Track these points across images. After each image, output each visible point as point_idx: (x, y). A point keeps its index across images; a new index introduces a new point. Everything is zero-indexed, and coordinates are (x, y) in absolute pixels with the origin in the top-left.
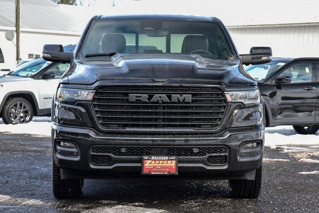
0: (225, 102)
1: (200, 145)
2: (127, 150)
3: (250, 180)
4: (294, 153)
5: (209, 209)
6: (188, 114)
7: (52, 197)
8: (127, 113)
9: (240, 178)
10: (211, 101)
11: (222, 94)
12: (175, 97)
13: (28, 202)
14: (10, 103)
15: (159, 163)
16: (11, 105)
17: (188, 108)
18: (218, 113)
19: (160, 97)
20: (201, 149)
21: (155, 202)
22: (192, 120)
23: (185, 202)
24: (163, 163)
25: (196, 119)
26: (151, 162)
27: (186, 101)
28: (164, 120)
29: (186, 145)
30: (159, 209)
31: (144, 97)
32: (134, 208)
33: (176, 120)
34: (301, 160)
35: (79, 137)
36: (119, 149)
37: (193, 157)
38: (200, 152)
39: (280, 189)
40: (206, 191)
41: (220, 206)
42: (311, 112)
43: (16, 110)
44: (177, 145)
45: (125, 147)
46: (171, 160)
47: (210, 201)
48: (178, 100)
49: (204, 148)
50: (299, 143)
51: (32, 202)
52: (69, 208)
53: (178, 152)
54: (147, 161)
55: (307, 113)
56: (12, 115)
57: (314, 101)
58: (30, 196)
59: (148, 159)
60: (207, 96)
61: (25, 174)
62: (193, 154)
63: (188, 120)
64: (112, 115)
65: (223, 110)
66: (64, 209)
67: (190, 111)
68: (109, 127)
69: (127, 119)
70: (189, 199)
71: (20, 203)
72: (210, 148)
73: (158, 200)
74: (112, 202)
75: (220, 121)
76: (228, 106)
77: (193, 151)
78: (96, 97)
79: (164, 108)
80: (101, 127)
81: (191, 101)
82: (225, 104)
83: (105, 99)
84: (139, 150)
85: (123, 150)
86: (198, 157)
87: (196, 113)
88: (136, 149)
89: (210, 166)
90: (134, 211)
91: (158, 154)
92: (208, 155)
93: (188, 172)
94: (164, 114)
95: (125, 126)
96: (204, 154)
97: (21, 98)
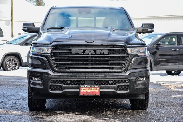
0: (127, 54)
1: (113, 79)
2: (71, 82)
3: (142, 99)
4: (167, 85)
5: (118, 116)
6: (106, 61)
7: (28, 110)
8: (71, 60)
9: (136, 98)
10: (119, 53)
11: (125, 49)
12: (98, 51)
13: (13, 113)
14: (7, 59)
15: (89, 89)
16: (7, 60)
17: (106, 57)
18: (123, 60)
19: (90, 51)
20: (113, 81)
21: (87, 112)
22: (108, 64)
23: (104, 112)
24: (91, 89)
25: (111, 64)
26: (85, 89)
27: (105, 53)
28: (92, 64)
29: (104, 79)
30: (89, 116)
31: (81, 51)
32: (75, 115)
33: (99, 64)
34: (171, 89)
35: (43, 75)
36: (66, 81)
37: (109, 86)
38: (113, 83)
39: (160, 105)
40: (117, 106)
41: (125, 114)
42: (176, 63)
43: (10, 63)
44: (100, 79)
45: (69, 80)
46: (96, 87)
47: (119, 112)
48: (100, 53)
49: (115, 80)
50: (169, 81)
51: (16, 112)
52: (37, 116)
53: (100, 83)
54: (82, 88)
55: (174, 63)
56: (8, 66)
57: (178, 57)
58: (15, 109)
59: (83, 87)
60: (117, 50)
61: (13, 97)
62: (109, 84)
63: (106, 64)
64: (62, 62)
65: (126, 59)
66: (35, 116)
67: (107, 59)
68: (60, 69)
69: (71, 64)
70: (107, 110)
71: (9, 113)
72: (118, 80)
73: (89, 111)
74: (62, 112)
75: (124, 65)
76: (129, 56)
77: (109, 82)
78: (53, 51)
79: (92, 57)
80: (56, 69)
81: (107, 54)
82: (127, 55)
83: (58, 52)
84: (77, 82)
85: (69, 82)
86: (111, 86)
87: (111, 60)
88: (76, 81)
89: (119, 91)
90: (75, 117)
91: (88, 84)
92: (118, 84)
93: (106, 94)
94: (92, 61)
95: (70, 68)
96: (115, 84)
97: (13, 56)
